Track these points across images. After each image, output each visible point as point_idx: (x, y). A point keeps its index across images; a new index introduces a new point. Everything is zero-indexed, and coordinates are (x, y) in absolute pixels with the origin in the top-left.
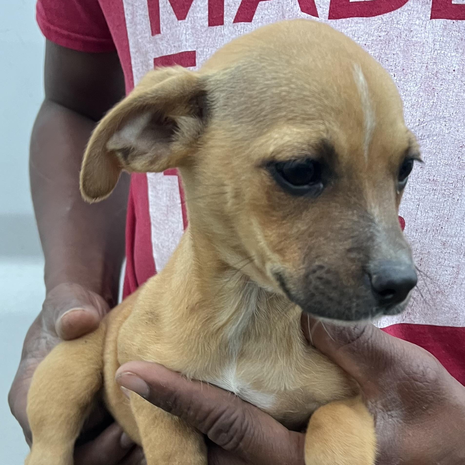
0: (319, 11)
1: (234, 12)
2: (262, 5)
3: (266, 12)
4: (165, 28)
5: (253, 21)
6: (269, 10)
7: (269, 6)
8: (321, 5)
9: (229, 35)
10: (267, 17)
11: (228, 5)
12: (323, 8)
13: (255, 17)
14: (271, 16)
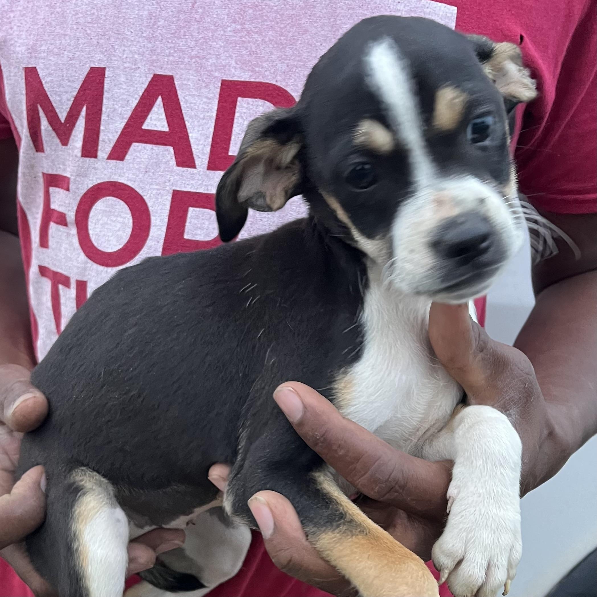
0: (197, 162)
1: (109, 149)
2: (134, 146)
3: (138, 154)
4: (48, 149)
5: (125, 160)
6: (141, 154)
7: (141, 150)
8: (200, 156)
9: (102, 170)
10: (138, 160)
11: (104, 141)
12: (203, 159)
13: (128, 157)
14: (143, 160)
